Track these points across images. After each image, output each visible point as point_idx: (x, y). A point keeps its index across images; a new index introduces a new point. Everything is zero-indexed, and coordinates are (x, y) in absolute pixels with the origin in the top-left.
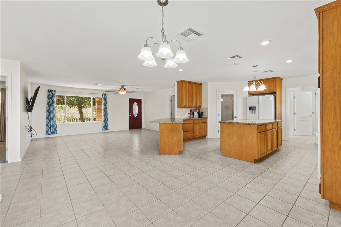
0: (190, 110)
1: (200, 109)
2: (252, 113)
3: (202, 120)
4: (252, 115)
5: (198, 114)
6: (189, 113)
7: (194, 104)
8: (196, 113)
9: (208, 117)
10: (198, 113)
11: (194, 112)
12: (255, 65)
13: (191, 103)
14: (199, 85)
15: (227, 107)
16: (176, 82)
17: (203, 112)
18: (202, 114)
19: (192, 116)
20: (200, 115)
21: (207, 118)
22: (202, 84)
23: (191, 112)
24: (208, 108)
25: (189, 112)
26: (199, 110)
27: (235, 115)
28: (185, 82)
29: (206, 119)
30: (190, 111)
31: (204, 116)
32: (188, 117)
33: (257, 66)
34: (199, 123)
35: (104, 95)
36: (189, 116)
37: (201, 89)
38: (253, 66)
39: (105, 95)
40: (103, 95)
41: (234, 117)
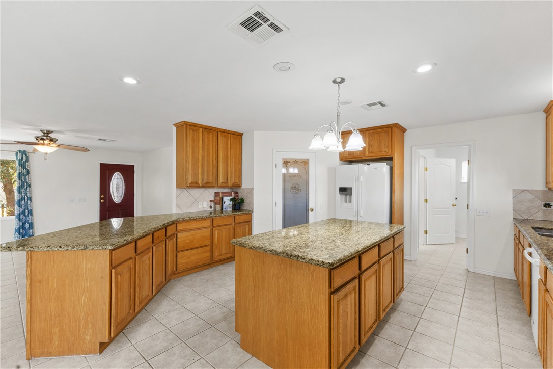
0: (215, 192)
1: (238, 190)
2: (346, 202)
3: (236, 217)
4: (345, 205)
5: (231, 203)
6: (211, 201)
8: (227, 201)
9: (254, 210)
10: (231, 200)
11: (222, 198)
14: (235, 136)
15: (295, 188)
16: (175, 125)
17: (244, 198)
18: (242, 201)
19: (218, 207)
20: (238, 204)
21: (252, 211)
22: (243, 134)
23: (218, 198)
24: (253, 189)
25: (212, 198)
26: (237, 193)
27: (311, 206)
29: (250, 213)
30: (213, 194)
31: (246, 207)
32: (209, 209)
33: (343, 80)
34: (230, 224)
35: (19, 154)
36: (211, 207)
37: (241, 145)
39: (23, 153)
40: (17, 154)
41: (309, 210)
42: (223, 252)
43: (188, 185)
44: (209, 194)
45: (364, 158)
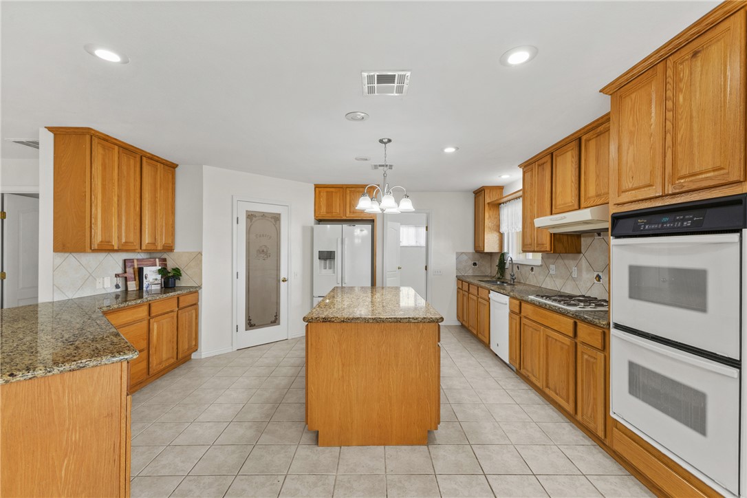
0: (125, 261)
1: (165, 256)
2: (325, 268)
3: (181, 299)
4: (324, 271)
5: (159, 277)
6: (117, 276)
7: (147, 239)
8: (152, 275)
9: (203, 286)
10: (160, 271)
11: (140, 271)
12: (385, 137)
13: (132, 235)
14: (166, 167)
15: (263, 252)
16: (50, 129)
17: (181, 267)
18: (177, 273)
19: (132, 286)
20: (170, 279)
21: (200, 287)
22: (177, 165)
23: (130, 270)
24: (200, 253)
25: (120, 270)
26: (165, 260)
27: (283, 275)
28: (104, 139)
29: (195, 291)
30: (121, 264)
31: (185, 282)
32: (115, 290)
33: (390, 141)
34: (172, 311)
36: (117, 286)
37: (174, 183)
38: (381, 141)
41: (281, 281)
42: (164, 356)
43: (95, 246)
44: (115, 262)
45: (344, 218)
